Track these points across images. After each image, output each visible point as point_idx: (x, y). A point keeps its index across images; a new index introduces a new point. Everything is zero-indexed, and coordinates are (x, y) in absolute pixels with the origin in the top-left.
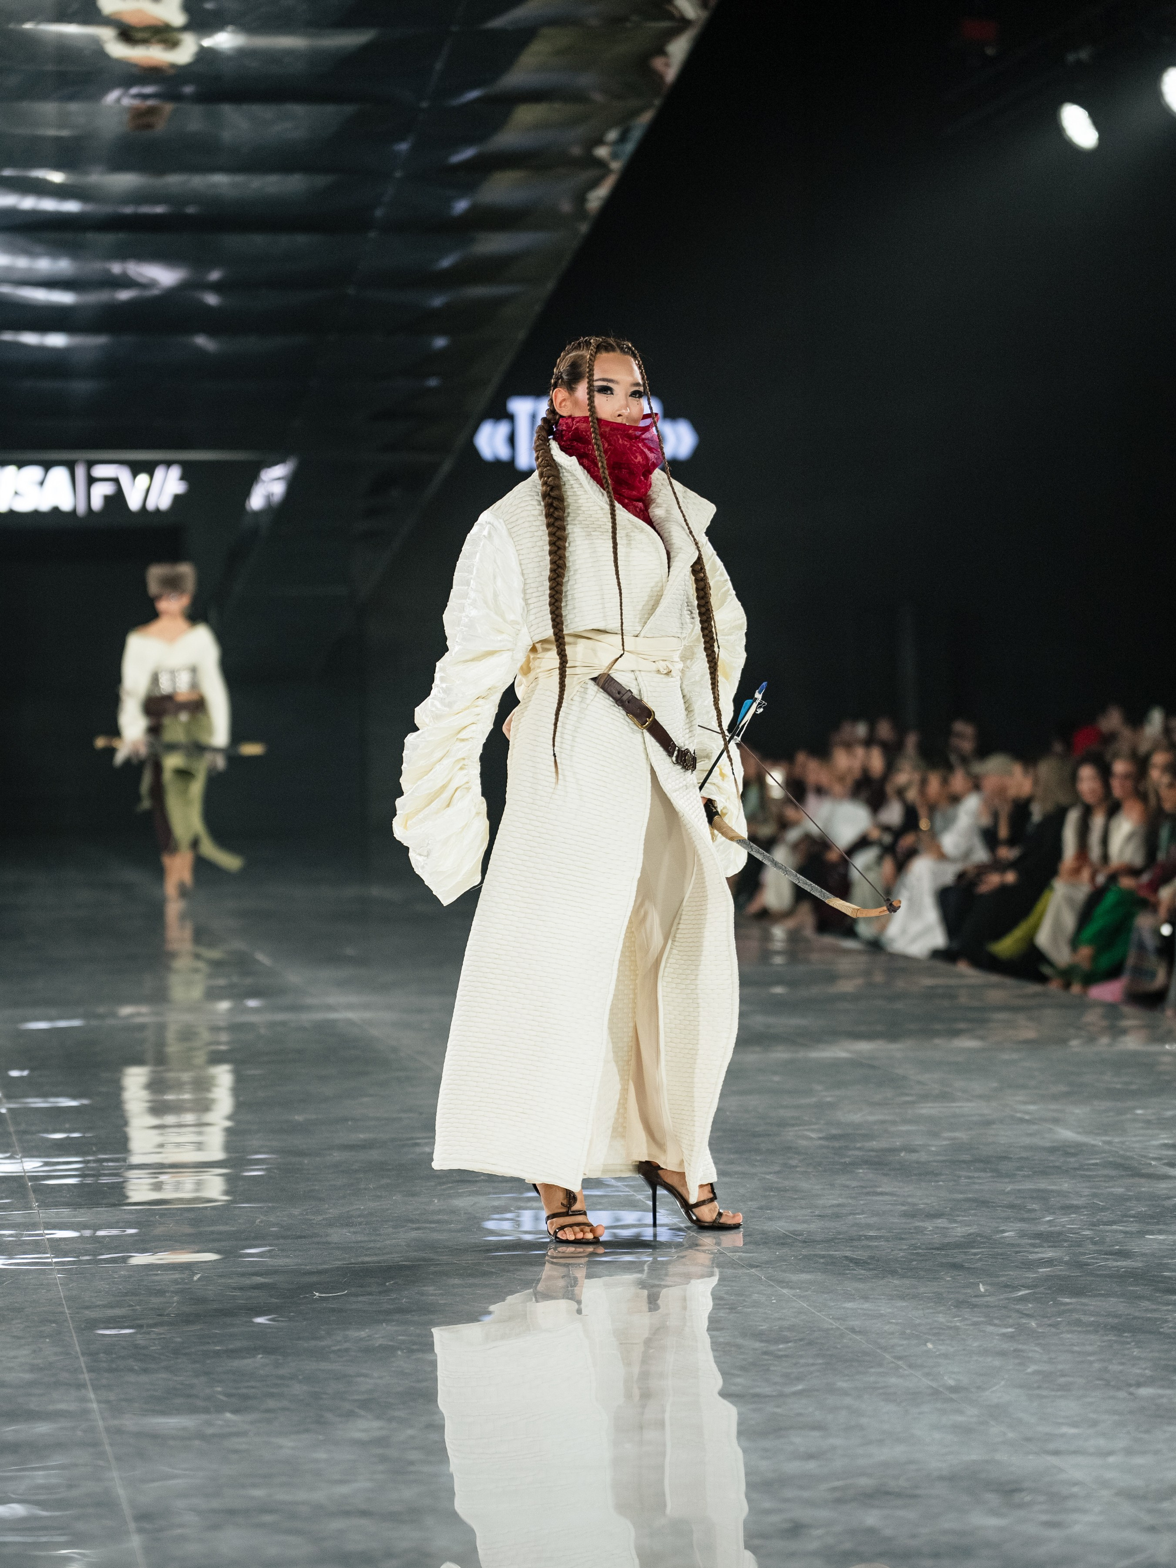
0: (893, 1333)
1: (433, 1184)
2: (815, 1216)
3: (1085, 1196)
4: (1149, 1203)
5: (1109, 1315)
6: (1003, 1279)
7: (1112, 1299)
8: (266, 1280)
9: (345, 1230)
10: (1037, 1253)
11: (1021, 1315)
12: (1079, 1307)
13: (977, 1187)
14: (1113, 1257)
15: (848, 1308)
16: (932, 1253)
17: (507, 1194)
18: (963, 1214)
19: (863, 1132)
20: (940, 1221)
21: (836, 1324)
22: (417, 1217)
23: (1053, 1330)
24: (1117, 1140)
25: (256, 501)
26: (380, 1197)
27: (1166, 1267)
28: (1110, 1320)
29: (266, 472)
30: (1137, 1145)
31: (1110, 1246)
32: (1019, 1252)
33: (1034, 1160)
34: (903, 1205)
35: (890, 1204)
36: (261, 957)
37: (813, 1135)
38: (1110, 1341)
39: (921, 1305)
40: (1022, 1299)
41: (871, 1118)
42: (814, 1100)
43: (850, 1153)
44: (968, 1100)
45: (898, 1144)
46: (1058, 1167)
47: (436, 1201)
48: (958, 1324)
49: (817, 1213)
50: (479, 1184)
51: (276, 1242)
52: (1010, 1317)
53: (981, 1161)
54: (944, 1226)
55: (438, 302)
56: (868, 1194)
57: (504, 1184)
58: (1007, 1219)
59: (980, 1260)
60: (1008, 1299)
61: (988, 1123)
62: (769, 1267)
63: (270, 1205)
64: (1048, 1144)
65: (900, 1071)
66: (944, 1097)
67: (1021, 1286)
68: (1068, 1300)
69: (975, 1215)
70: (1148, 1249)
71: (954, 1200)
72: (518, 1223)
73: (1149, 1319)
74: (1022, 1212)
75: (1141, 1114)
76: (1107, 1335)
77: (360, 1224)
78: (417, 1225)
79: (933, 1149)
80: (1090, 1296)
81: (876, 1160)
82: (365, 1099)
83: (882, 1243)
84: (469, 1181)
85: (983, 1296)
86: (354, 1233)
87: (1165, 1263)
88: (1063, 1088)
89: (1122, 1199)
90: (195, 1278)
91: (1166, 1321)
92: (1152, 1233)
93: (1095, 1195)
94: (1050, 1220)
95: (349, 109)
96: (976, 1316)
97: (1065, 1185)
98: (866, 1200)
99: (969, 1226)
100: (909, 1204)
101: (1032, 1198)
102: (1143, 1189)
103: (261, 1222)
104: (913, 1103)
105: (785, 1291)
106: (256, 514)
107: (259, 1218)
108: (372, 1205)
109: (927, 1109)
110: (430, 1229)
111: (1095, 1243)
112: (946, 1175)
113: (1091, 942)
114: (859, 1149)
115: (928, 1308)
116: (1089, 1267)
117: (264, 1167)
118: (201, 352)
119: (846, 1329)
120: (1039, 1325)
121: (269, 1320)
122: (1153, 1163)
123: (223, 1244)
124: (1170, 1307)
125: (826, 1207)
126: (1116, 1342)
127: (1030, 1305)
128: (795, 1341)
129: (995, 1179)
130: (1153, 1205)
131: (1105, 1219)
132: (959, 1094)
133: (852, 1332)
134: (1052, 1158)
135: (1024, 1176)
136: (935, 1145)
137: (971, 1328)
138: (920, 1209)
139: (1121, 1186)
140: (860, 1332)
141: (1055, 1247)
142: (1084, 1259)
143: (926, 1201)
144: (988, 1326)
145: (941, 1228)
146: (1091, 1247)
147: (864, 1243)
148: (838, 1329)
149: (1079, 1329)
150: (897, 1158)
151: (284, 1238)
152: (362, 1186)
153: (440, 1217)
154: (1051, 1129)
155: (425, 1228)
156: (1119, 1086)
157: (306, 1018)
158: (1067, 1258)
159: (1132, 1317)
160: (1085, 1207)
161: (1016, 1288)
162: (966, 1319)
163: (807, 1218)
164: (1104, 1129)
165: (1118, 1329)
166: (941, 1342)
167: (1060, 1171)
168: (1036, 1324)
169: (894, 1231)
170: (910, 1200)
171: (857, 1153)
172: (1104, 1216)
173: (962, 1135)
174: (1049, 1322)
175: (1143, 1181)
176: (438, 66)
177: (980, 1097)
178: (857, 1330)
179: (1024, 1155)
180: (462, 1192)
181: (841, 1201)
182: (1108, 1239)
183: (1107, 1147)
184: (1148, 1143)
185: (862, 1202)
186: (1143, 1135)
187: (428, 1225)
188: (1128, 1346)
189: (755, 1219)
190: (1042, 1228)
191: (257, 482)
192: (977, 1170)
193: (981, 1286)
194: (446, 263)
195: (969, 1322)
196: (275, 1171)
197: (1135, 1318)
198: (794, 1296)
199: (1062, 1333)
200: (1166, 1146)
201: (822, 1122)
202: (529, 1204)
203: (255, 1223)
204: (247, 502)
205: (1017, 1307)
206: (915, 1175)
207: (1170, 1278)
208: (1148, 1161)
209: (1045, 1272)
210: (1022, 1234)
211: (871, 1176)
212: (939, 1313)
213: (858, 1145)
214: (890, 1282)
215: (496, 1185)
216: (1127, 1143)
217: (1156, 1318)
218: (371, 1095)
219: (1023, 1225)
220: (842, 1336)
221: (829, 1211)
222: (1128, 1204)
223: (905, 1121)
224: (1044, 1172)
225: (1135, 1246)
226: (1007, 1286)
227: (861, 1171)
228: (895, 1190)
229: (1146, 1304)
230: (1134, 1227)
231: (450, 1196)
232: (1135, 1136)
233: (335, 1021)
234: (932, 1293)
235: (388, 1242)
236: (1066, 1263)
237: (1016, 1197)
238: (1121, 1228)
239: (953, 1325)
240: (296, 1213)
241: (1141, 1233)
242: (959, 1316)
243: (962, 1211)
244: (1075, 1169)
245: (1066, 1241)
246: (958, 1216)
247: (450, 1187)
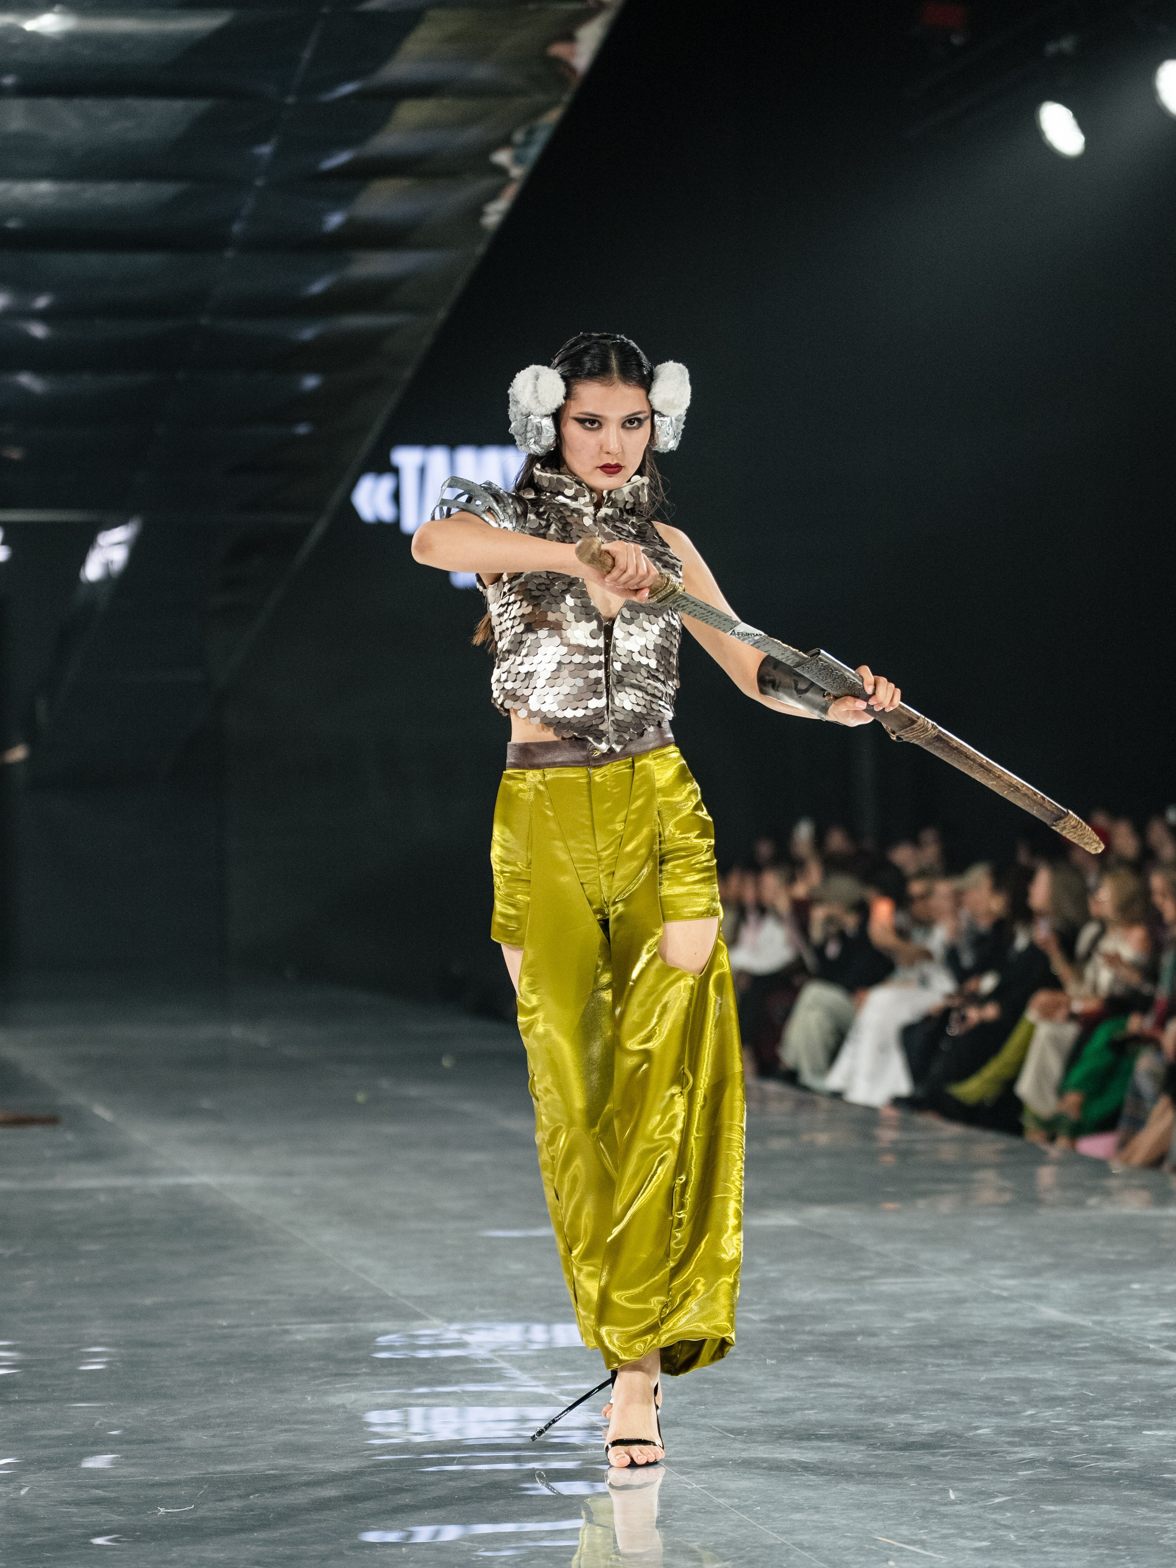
0: (847, 1549)
1: (305, 1378)
2: (757, 1412)
3: (1072, 1385)
4: (1147, 1393)
5: (1100, 1524)
6: (977, 1483)
7: (1104, 1506)
8: (107, 1494)
9: (201, 1434)
10: (1018, 1453)
11: (999, 1527)
12: (1065, 1516)
13: (947, 1376)
14: (1104, 1456)
15: (796, 1521)
16: (894, 1454)
17: (396, 1389)
18: (930, 1408)
19: (813, 1312)
20: (903, 1416)
21: (781, 1539)
22: (287, 1418)
23: (1036, 1543)
24: (1109, 1319)
25: (93, 570)
26: (243, 1394)
27: (1166, 1468)
28: (1101, 1530)
29: (104, 536)
30: (1133, 1326)
31: (1102, 1444)
32: (996, 1452)
33: (1013, 1344)
34: (859, 1398)
35: (844, 1397)
36: (102, 1112)
37: (755, 1317)
38: (1102, 1554)
39: (881, 1515)
40: (1000, 1507)
41: (822, 1296)
42: (755, 1275)
43: (798, 1337)
44: (937, 1275)
45: (854, 1326)
46: (1041, 1352)
47: (309, 1399)
48: (924, 1537)
49: (759, 1408)
50: (360, 1378)
51: (119, 1447)
52: (985, 1528)
53: (952, 1346)
54: (908, 1422)
55: (308, 333)
56: (819, 1385)
57: (390, 1378)
58: (981, 1414)
59: (950, 1461)
60: (985, 1507)
61: (959, 1301)
62: (702, 1474)
63: (112, 1404)
64: (1029, 1325)
65: (856, 1241)
66: (908, 1270)
67: (997, 1492)
68: (1052, 1508)
69: (944, 1409)
70: (1146, 1447)
71: (919, 1392)
72: (405, 1424)
73: (1148, 1528)
74: (1000, 1405)
75: (1138, 1290)
76: (1098, 1548)
77: (219, 1425)
78: (287, 1427)
79: (895, 1332)
80: (1079, 1503)
81: (828, 1345)
82: (225, 1279)
83: (835, 1444)
84: (346, 1375)
85: (953, 1503)
86: (213, 1436)
87: (1166, 1464)
88: (1046, 1259)
89: (1115, 1389)
90: (23, 1492)
91: (1166, 1531)
92: (1150, 1428)
93: (1083, 1385)
94: (1032, 1415)
95: (200, 106)
96: (945, 1528)
97: (1049, 1373)
98: (816, 1393)
99: (936, 1422)
100: (866, 1396)
101: (1011, 1388)
102: (1140, 1377)
103: (100, 1424)
104: (871, 1277)
105: (721, 1501)
106: (92, 585)
107: (98, 1419)
108: (233, 1404)
109: (889, 1285)
110: (301, 1430)
111: (1084, 1441)
112: (910, 1362)
113: (1078, 1086)
114: (810, 1333)
115: (889, 1519)
116: (1077, 1469)
117: (105, 1360)
118: (25, 393)
119: (794, 1544)
120: (1019, 1538)
121: (109, 1540)
122: (1152, 1346)
123: (57, 1450)
124: (1171, 1515)
125: (770, 1402)
126: (1108, 1555)
127: (1008, 1515)
128: (733, 1559)
129: (969, 1367)
130: (1151, 1395)
131: (1095, 1412)
132: (926, 1267)
133: (800, 1548)
134: (1033, 1342)
135: (1002, 1363)
136: (898, 1327)
137: (939, 1541)
138: (881, 1403)
139: (1112, 1373)
140: (809, 1548)
141: (1037, 1445)
142: (1070, 1459)
143: (885, 1393)
144: (960, 1540)
145: (905, 1424)
146: (1081, 1446)
147: (816, 1443)
148: (783, 1544)
149: (1065, 1542)
150: (854, 1343)
151: (129, 1442)
152: (222, 1382)
153: (314, 1416)
154: (1032, 1308)
155: (295, 1430)
156: (1112, 1257)
157: (155, 1183)
158: (1051, 1459)
159: (1126, 1526)
160: (1072, 1399)
161: (992, 1495)
162: (935, 1532)
163: (747, 1414)
164: (1096, 1306)
165: (1110, 1542)
166: (904, 1558)
167: (1043, 1356)
168: (1015, 1536)
169: (850, 1429)
170: (868, 1392)
171: (805, 1337)
172: (1094, 1409)
173: (928, 1315)
174: (1031, 1534)
175: (1139, 1366)
176: (307, 54)
177: (952, 1270)
178: (807, 1545)
179: (1002, 1338)
180: (341, 1388)
181: (787, 1394)
182: (1099, 1436)
183: (1098, 1328)
184: (1145, 1323)
185: (812, 1395)
186: (1139, 1314)
187: (300, 1427)
188: (1123, 1560)
189: (687, 1416)
190: (1023, 1424)
191: (93, 548)
192: (945, 1356)
193: (951, 1491)
194: (317, 287)
195: (936, 1535)
196: (118, 1364)
197: (1130, 1528)
198: (731, 1507)
199: (1045, 1546)
200: (1167, 1326)
201: (766, 1301)
202: (420, 1401)
203: (93, 1425)
204: (82, 570)
205: (994, 1516)
206: (875, 1363)
207: (1171, 1481)
208: (1146, 1344)
209: (1027, 1475)
210: (999, 1430)
211: (822, 1364)
212: (902, 1524)
213: (808, 1328)
214: (845, 1489)
215: (379, 1378)
216: (1121, 1323)
217: (1154, 1528)
218: (232, 1274)
219: (1002, 1420)
220: (788, 1552)
221: (774, 1406)
222: (1123, 1394)
223: (864, 1300)
224: (1025, 1357)
225: (1130, 1443)
226: (981, 1493)
227: (811, 1359)
228: (850, 1380)
229: (1142, 1511)
230: (1128, 1422)
231: (326, 1393)
232: (1131, 1315)
233: (188, 1186)
234: (893, 1501)
235: (251, 1447)
236: (1051, 1464)
237: (993, 1388)
238: (1114, 1423)
239: (918, 1538)
240: (142, 1414)
241: (1137, 1429)
242: (926, 1528)
243: (929, 1405)
244: (1061, 1354)
245: (1050, 1438)
246: (924, 1410)
247: (326, 1382)
